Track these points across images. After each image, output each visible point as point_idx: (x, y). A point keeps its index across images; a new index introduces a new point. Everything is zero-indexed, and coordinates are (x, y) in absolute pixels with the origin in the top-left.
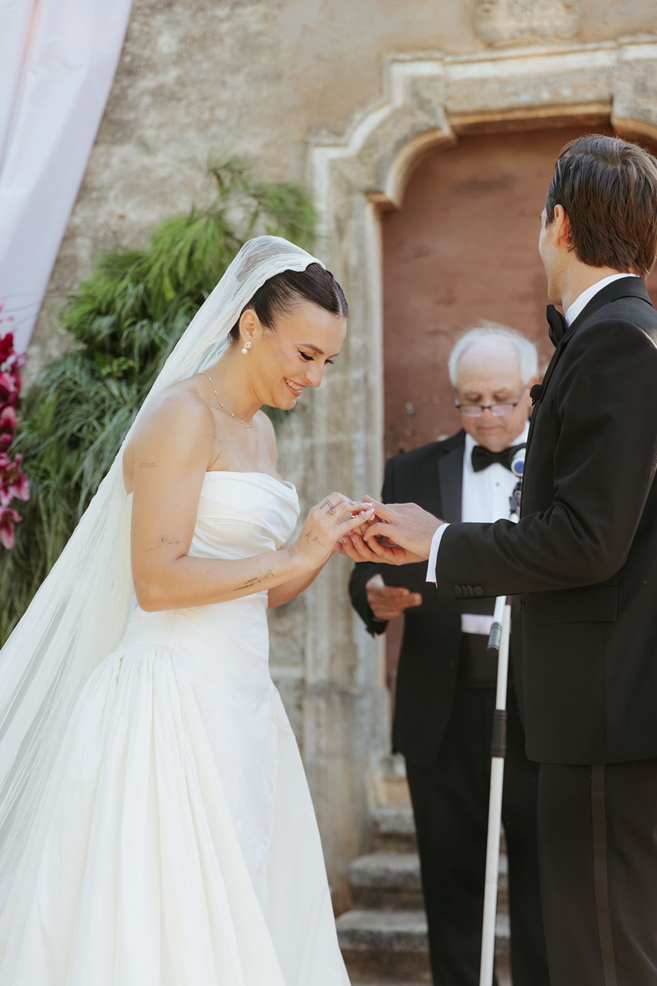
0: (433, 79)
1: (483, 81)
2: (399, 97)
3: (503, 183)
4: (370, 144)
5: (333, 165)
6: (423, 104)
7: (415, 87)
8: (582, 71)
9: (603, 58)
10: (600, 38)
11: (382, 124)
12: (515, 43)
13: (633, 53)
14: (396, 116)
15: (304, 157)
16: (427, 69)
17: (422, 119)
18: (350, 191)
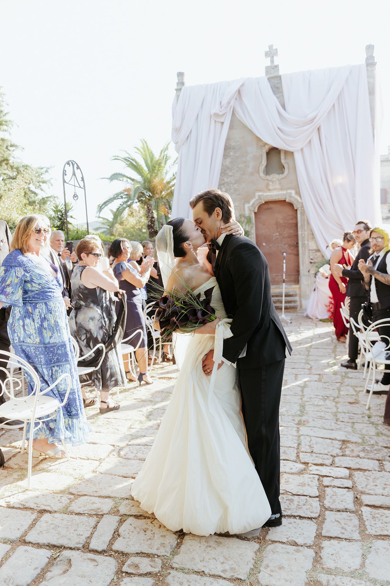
0: (261, 195)
1: (268, 195)
2: (257, 197)
3: (271, 208)
4: (253, 204)
5: (248, 207)
6: (260, 199)
7: (259, 196)
8: (282, 194)
9: (285, 192)
10: (284, 189)
11: (255, 201)
12: (273, 190)
13: (289, 191)
14: (257, 200)
15: (244, 206)
16: (260, 193)
17: (260, 201)
18: (251, 211)
